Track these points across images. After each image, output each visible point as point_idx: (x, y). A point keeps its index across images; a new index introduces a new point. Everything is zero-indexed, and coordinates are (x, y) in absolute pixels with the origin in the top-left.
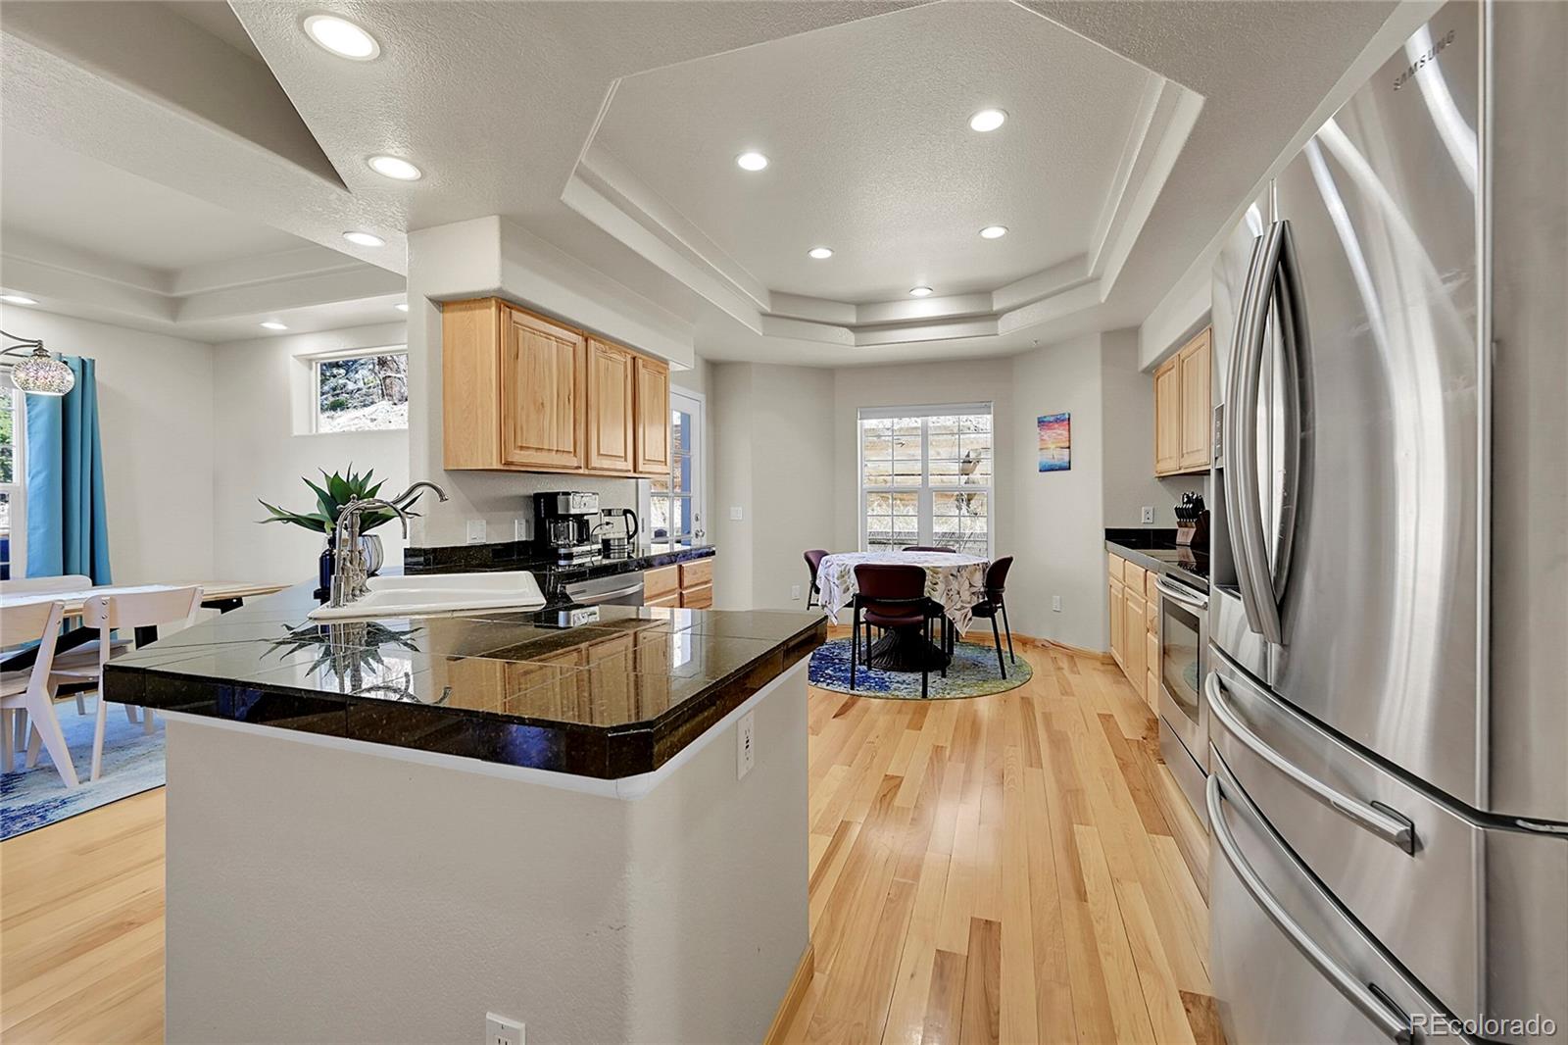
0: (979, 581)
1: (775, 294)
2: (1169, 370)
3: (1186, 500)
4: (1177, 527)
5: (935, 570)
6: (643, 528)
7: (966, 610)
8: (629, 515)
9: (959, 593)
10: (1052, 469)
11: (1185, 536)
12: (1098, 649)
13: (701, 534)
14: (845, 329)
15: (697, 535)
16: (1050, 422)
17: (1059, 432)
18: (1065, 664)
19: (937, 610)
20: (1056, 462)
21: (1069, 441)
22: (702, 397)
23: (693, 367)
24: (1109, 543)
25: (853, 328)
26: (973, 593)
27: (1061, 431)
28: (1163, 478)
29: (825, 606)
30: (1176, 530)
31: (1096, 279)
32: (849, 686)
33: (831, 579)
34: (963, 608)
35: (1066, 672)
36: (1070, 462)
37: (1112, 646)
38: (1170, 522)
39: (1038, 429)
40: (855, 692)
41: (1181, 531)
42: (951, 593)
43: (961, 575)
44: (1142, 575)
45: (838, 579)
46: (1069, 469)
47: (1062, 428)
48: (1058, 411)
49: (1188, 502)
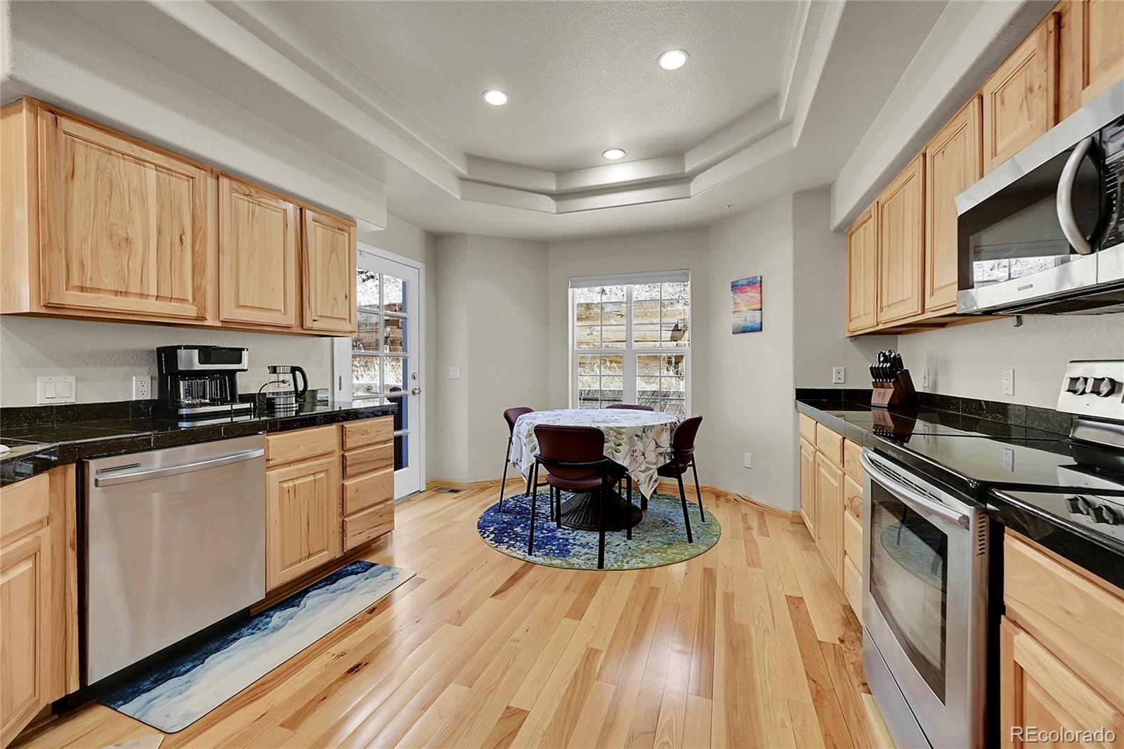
0: (666, 441)
1: (473, 159)
2: (865, 222)
3: (882, 359)
4: (873, 388)
5: (619, 431)
6: (340, 385)
7: (651, 472)
8: (298, 373)
9: (644, 454)
10: (744, 331)
11: (882, 397)
12: (788, 507)
13: (417, 391)
14: (547, 197)
15: (414, 393)
16: (743, 285)
17: (751, 295)
18: (754, 522)
19: (621, 471)
20: (749, 324)
21: (761, 303)
22: (421, 265)
23: (386, 227)
24: (800, 404)
25: (556, 196)
26: (660, 454)
27: (753, 294)
28: (854, 338)
29: (517, 463)
30: (872, 390)
31: (788, 123)
32: (527, 550)
33: (522, 437)
34: (647, 469)
35: (755, 532)
36: (761, 324)
37: (802, 507)
38: (865, 382)
39: (731, 293)
40: (532, 558)
41: (876, 392)
42: (635, 454)
43: (647, 437)
44: (839, 443)
45: (526, 438)
46: (761, 330)
47: (754, 291)
48: (750, 274)
49: (885, 361)
